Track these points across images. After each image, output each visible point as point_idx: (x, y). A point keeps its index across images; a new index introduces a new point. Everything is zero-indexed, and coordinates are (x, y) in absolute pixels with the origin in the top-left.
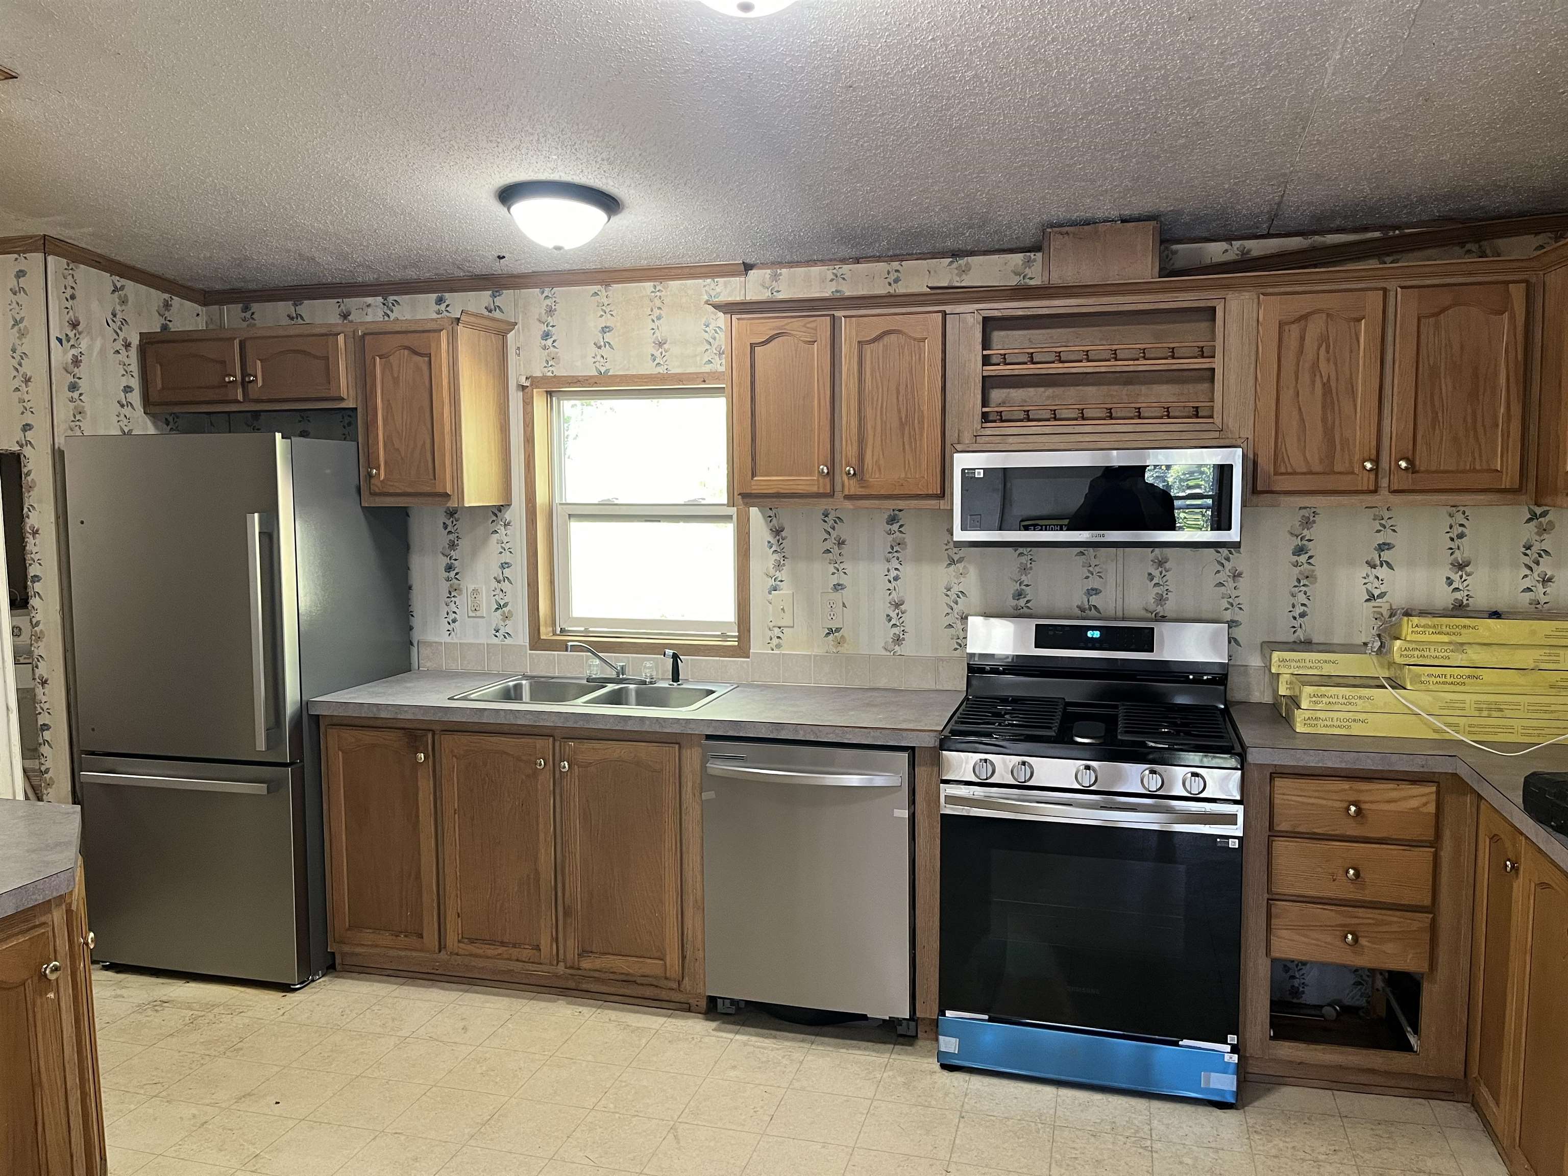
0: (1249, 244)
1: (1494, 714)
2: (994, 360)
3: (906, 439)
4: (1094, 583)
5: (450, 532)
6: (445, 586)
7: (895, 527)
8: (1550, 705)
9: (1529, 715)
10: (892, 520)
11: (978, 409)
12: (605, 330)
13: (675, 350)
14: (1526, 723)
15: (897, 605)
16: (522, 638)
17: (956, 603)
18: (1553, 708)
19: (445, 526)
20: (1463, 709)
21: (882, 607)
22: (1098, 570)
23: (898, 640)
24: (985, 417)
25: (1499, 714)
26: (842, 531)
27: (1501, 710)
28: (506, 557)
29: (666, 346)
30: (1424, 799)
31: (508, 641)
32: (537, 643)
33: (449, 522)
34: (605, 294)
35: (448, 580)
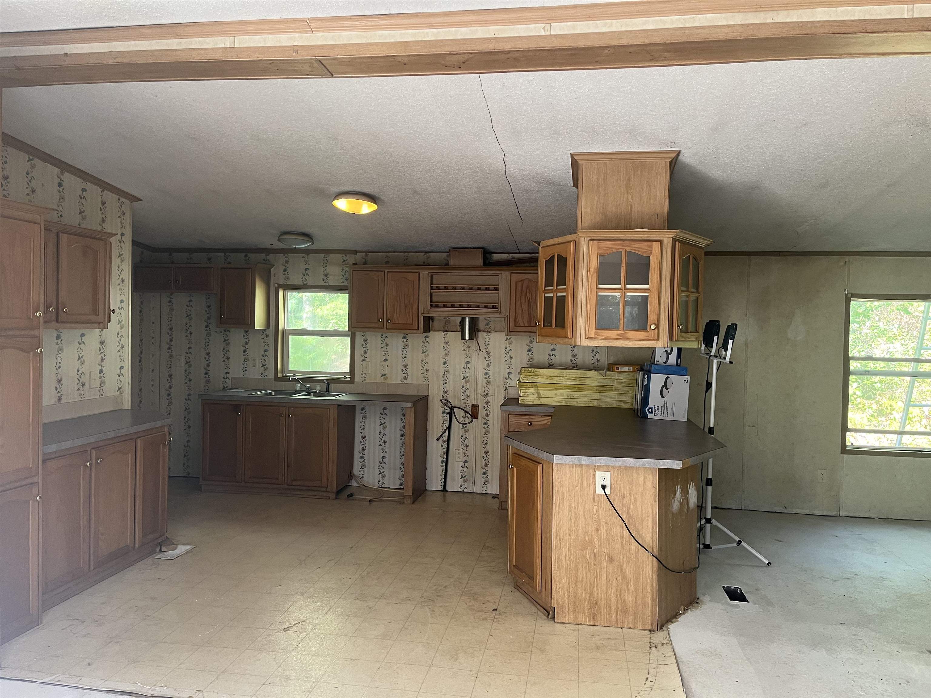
0: (514, 255)
2: (434, 288)
3: (407, 311)
4: (468, 359)
5: (246, 338)
6: (242, 358)
7: (405, 340)
10: (404, 338)
11: (429, 303)
12: (307, 269)
13: (331, 278)
15: (405, 366)
16: (271, 376)
17: (425, 365)
19: (244, 336)
21: (401, 367)
22: (469, 355)
23: (405, 378)
24: (431, 306)
26: (387, 341)
28: (266, 348)
29: (328, 276)
31: (266, 377)
32: (276, 378)
33: (245, 335)
34: (307, 257)
35: (244, 355)
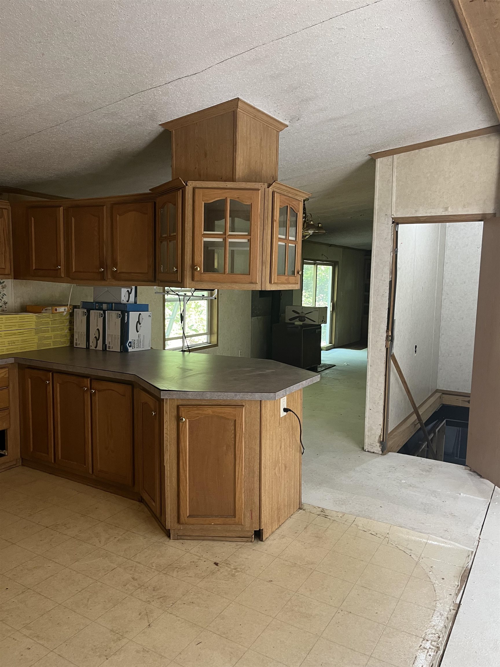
1: (13, 344)
8: (26, 339)
9: (22, 343)
14: (21, 346)
18: (28, 340)
20: (4, 344)
25: (14, 344)
27: (15, 343)
30: (5, 373)
